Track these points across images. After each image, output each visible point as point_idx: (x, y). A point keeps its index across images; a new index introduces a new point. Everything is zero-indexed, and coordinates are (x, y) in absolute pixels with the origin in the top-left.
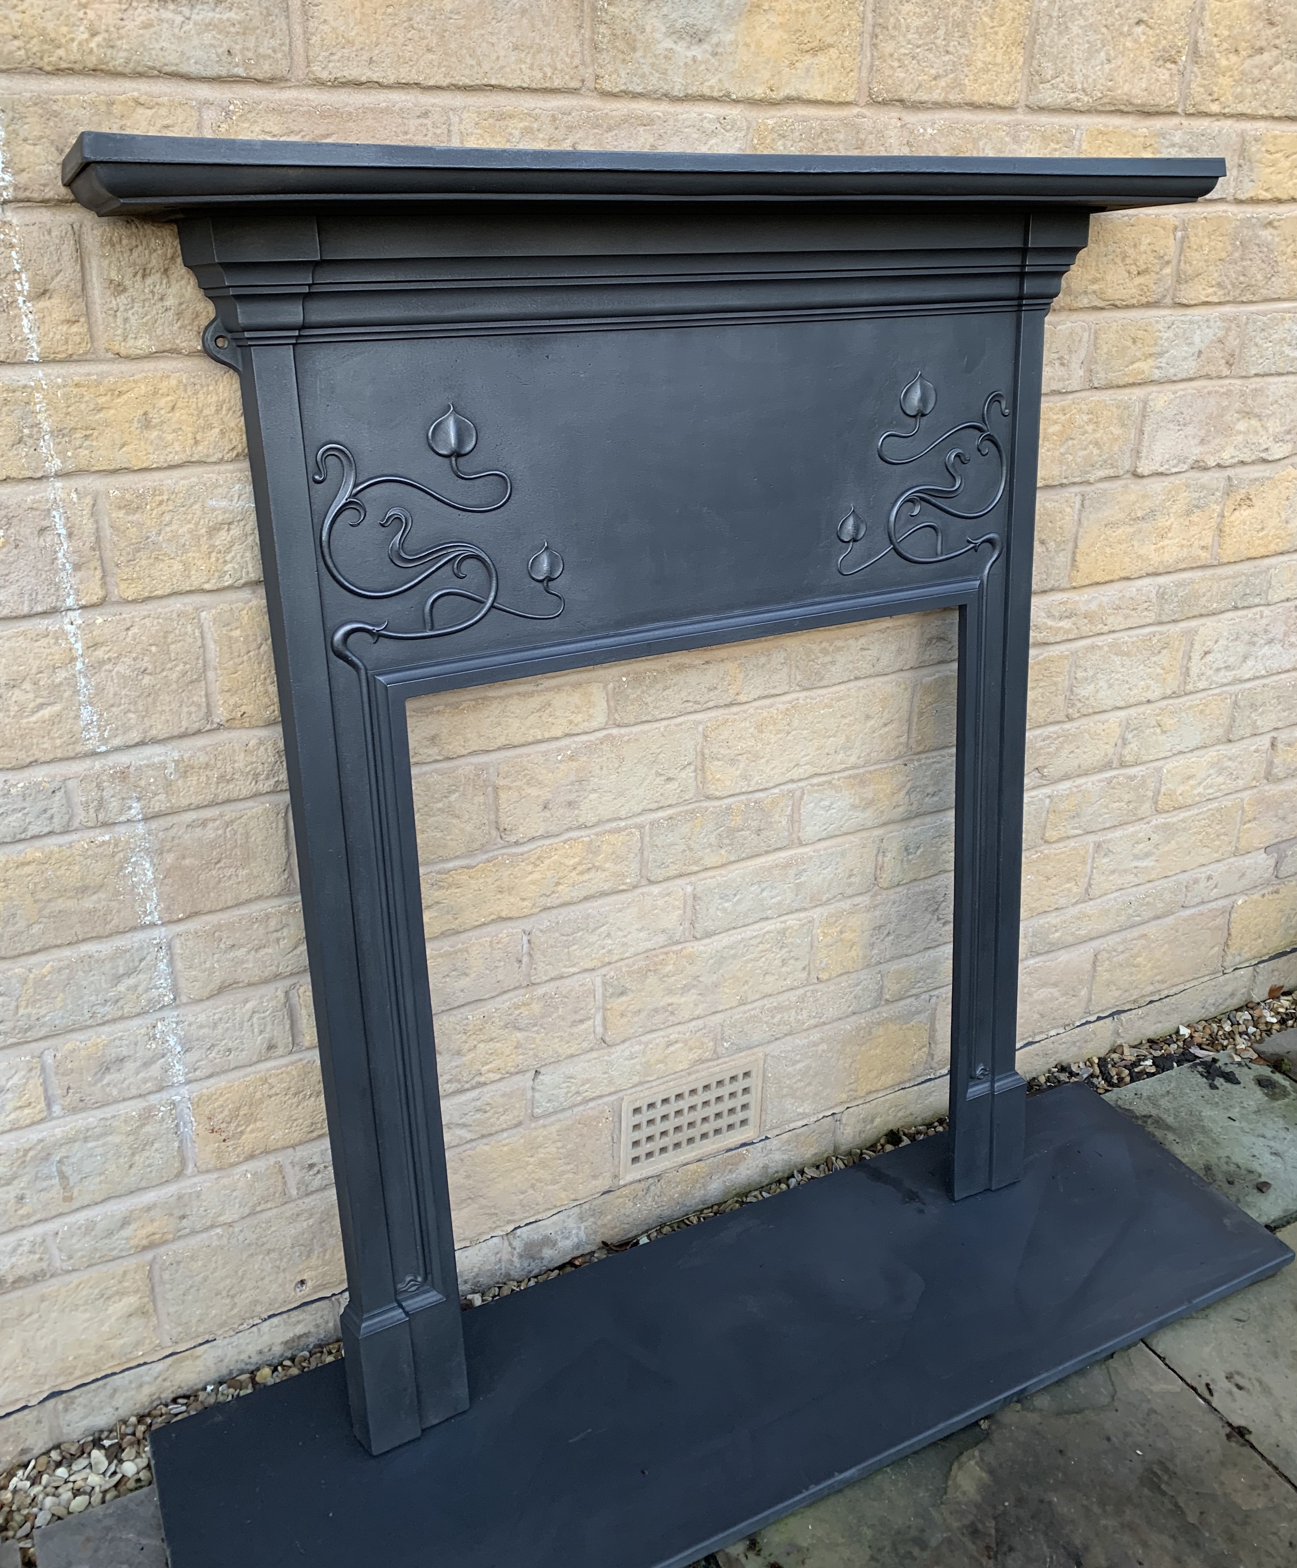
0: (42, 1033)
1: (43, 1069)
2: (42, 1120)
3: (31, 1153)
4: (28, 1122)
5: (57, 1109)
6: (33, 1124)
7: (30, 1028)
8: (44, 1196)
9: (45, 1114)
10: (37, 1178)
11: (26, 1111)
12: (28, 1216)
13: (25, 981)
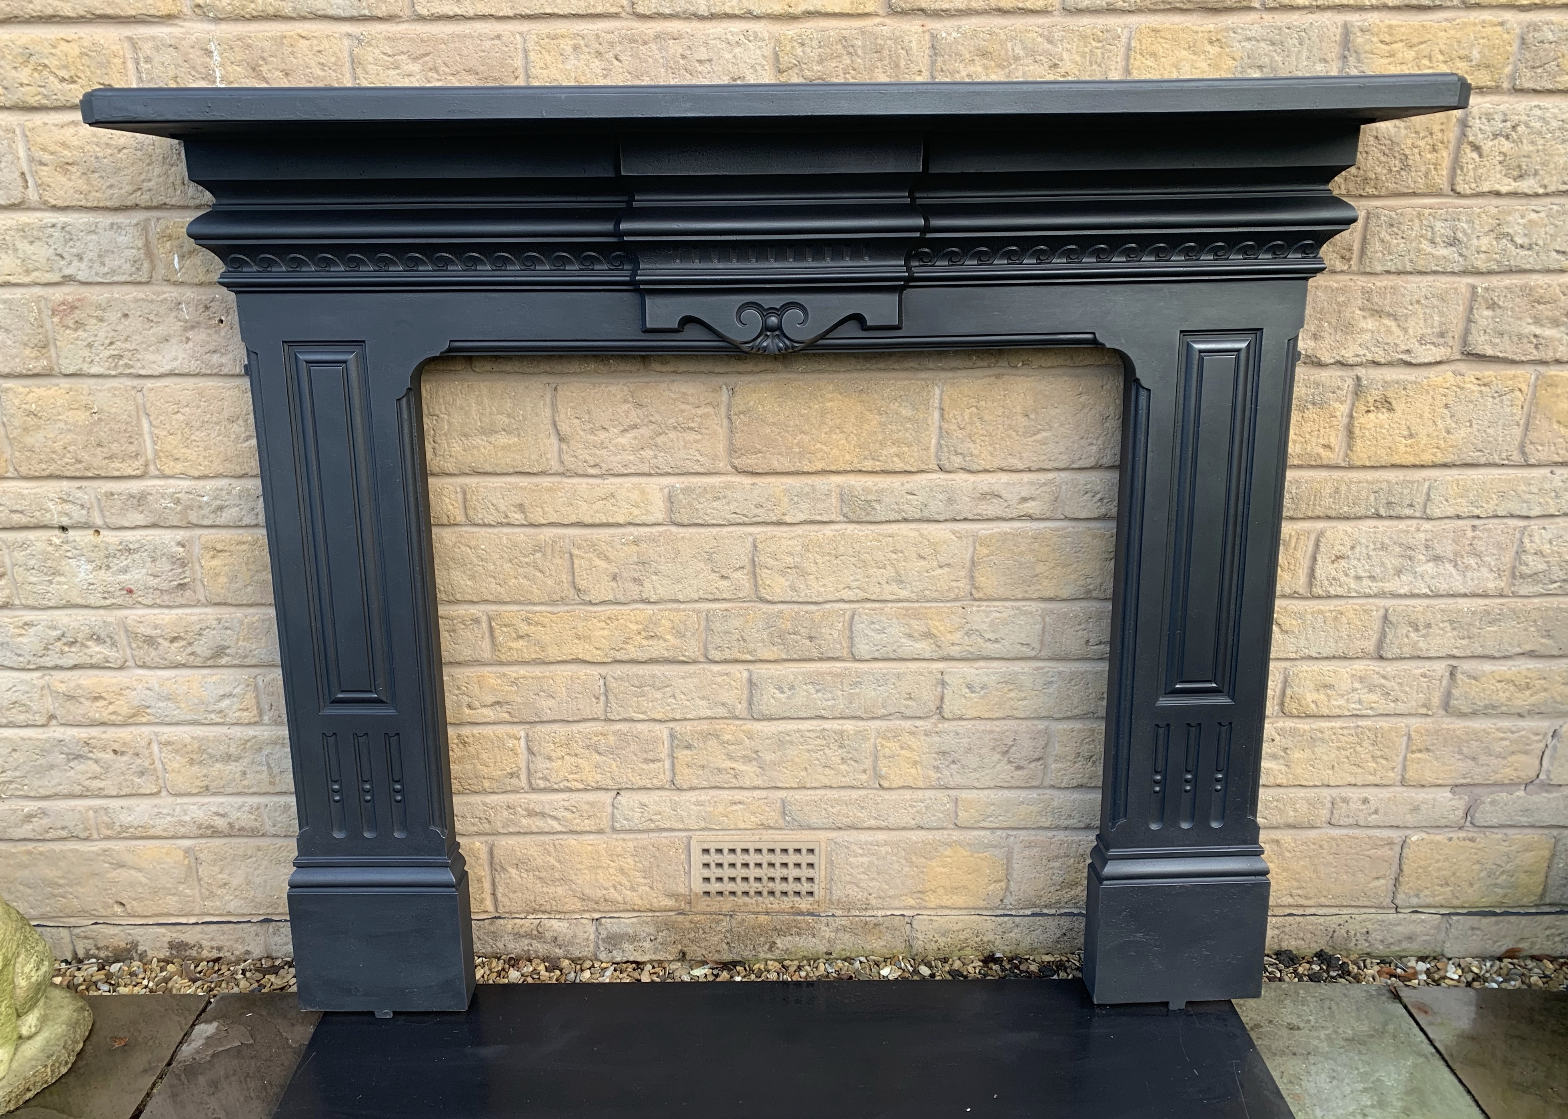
0: (253, 662)
1: (256, 688)
2: (255, 723)
3: (249, 744)
4: (247, 721)
5: (266, 718)
6: (249, 724)
7: (246, 657)
8: (258, 776)
9: (257, 719)
10: (253, 763)
11: (246, 713)
12: (249, 787)
13: (242, 623)
